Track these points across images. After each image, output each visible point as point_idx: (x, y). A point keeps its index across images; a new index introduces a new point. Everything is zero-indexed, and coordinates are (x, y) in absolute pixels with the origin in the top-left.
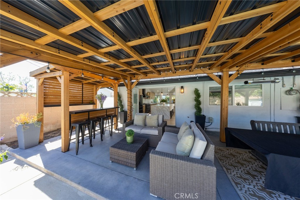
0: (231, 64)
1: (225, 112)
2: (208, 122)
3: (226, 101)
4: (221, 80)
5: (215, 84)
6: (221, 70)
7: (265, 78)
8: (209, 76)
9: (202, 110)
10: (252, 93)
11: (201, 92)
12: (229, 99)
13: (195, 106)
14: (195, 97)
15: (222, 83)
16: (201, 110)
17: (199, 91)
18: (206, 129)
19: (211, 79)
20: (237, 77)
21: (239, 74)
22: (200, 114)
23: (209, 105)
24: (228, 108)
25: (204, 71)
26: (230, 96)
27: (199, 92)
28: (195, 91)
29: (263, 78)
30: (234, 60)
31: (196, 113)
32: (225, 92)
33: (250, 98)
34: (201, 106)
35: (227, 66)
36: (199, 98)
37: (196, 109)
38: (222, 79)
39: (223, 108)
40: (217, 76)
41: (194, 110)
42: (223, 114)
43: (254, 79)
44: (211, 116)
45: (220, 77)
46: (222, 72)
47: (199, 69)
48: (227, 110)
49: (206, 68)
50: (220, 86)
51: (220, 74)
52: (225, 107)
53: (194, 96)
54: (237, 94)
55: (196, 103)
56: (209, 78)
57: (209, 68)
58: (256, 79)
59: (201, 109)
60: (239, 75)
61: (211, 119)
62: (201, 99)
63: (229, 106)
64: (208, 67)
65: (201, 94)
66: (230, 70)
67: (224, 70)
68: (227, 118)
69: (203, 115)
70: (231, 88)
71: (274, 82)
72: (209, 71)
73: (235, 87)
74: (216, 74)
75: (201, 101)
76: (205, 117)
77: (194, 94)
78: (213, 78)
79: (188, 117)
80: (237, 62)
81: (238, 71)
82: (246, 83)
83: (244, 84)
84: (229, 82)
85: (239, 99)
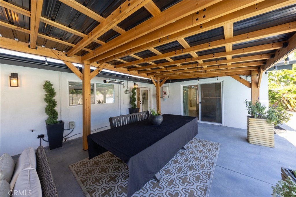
0: (92, 56)
1: (88, 113)
2: (69, 128)
3: (88, 99)
4: (82, 74)
5: (75, 79)
6: (81, 61)
7: (117, 80)
8: (66, 65)
9: (59, 115)
10: (107, 91)
11: (56, 86)
12: (91, 97)
13: (46, 109)
14: (46, 95)
15: (83, 79)
16: (57, 114)
17: (52, 85)
18: (66, 139)
19: (69, 71)
20: (97, 74)
21: (99, 71)
22: (55, 121)
23: (70, 105)
24: (90, 108)
25: (58, 55)
26: (93, 94)
27: (53, 87)
28: (45, 85)
29: (115, 79)
30: (95, 52)
31: (47, 120)
32: (87, 90)
33: (107, 96)
34: (57, 109)
35: (88, 58)
36: (53, 97)
37: (47, 114)
38: (83, 72)
39: (85, 109)
40: (77, 67)
41: (46, 117)
42: (85, 116)
43: (110, 79)
44: (71, 121)
45: (81, 70)
46: (83, 64)
47: (50, 50)
48: (90, 110)
49: (61, 52)
50: (81, 81)
51: (81, 66)
52: (88, 108)
53: (43, 93)
54: (98, 92)
55: (47, 104)
56: (65, 68)
57: (66, 53)
58: (112, 80)
59: (57, 112)
60: (99, 73)
61: (72, 123)
62: (56, 98)
63: (91, 105)
64: (64, 52)
65: (57, 90)
66: (92, 64)
67: (86, 62)
68: (89, 120)
69: (61, 122)
70: (93, 85)
71: (120, 83)
72: (67, 58)
73: (96, 85)
74: (76, 65)
75: (55, 101)
76: (64, 123)
77: (44, 90)
78: (71, 69)
79: (32, 131)
80: (97, 55)
81: (98, 67)
82: (105, 81)
83: (103, 83)
84: (91, 78)
85: (99, 97)
